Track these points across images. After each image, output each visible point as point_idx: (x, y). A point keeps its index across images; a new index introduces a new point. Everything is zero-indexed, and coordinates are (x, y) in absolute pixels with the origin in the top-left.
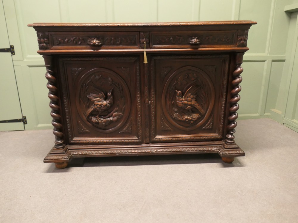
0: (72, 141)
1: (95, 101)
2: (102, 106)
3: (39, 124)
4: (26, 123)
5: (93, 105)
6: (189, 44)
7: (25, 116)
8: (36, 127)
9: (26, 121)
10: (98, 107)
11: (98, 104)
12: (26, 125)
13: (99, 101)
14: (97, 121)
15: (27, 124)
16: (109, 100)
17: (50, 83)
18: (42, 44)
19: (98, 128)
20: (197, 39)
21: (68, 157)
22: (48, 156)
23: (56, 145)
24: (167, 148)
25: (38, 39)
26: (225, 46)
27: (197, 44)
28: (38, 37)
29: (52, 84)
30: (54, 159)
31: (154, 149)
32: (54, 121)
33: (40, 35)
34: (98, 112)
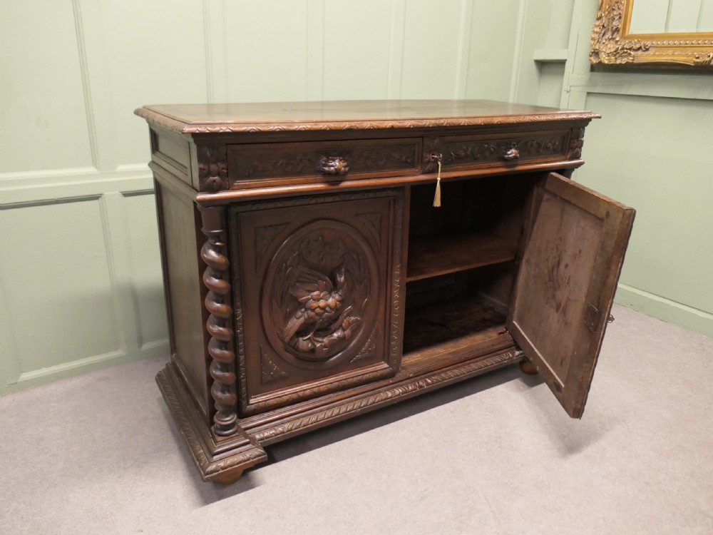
0: (248, 407)
1: (309, 299)
2: (327, 309)
3: (22, 372)
5: (303, 310)
6: (503, 159)
8: (17, 383)
10: (317, 314)
11: (319, 307)
13: (319, 300)
14: (313, 347)
16: (340, 293)
17: (213, 273)
18: (212, 178)
19: (309, 361)
20: (516, 149)
21: (262, 451)
22: (211, 463)
23: (217, 428)
24: (442, 372)
25: (202, 166)
26: (552, 159)
27: (515, 157)
28: (200, 160)
29: (219, 276)
30: (230, 466)
31: (421, 379)
32: (216, 369)
33: (209, 154)
34: (313, 324)
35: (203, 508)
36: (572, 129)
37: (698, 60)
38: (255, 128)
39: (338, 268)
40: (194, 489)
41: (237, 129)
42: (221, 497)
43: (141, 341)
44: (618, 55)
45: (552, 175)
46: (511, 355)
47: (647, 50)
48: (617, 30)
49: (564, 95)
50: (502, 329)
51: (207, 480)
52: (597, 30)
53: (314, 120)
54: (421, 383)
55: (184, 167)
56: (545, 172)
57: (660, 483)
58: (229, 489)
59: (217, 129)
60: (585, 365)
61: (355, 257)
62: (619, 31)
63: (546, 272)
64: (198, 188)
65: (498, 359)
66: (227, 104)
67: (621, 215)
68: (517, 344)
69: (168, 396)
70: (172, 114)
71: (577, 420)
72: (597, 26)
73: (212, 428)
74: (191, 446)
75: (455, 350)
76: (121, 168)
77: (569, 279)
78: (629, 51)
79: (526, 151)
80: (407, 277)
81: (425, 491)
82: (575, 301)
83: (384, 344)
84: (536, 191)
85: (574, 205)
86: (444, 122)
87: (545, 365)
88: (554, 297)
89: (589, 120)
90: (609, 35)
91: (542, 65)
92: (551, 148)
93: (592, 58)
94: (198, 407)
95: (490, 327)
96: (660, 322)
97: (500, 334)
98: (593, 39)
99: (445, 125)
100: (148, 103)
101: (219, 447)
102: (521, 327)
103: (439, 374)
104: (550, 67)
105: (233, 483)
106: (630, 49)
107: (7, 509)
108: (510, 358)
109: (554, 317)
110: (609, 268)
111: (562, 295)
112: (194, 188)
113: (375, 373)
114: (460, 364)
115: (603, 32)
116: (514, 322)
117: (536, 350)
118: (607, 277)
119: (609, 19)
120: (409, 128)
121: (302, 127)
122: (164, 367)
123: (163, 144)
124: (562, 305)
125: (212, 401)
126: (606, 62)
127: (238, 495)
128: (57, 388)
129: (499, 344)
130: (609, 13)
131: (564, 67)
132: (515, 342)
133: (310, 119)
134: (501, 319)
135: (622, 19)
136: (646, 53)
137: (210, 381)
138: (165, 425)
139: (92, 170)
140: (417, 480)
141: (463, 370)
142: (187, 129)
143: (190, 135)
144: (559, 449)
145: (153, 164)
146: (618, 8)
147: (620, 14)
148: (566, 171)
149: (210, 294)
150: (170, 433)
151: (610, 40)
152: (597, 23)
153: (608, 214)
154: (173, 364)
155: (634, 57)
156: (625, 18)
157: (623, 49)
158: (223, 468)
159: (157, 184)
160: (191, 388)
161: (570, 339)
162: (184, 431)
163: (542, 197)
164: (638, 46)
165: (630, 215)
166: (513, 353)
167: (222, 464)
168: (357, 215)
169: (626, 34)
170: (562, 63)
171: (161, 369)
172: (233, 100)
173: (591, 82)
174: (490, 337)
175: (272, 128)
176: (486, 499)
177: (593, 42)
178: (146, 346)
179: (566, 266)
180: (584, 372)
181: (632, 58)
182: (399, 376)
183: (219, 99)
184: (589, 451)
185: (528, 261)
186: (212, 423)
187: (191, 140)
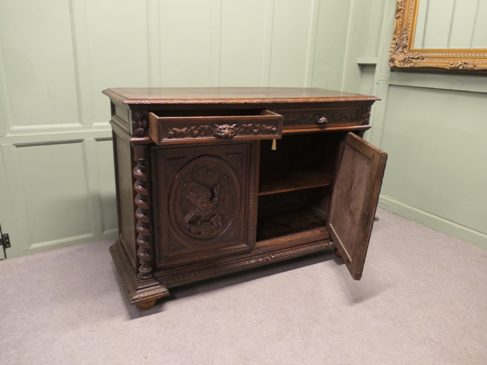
1: (198, 202)
2: (208, 208)
3: (32, 243)
4: (8, 245)
5: (194, 208)
6: (317, 123)
7: (6, 233)
8: (28, 250)
9: (9, 243)
10: (201, 211)
11: (203, 207)
12: (7, 250)
14: (199, 231)
15: (10, 246)
16: (216, 199)
17: (140, 183)
18: (140, 129)
19: (197, 239)
20: (325, 117)
21: (166, 290)
22: (136, 294)
23: (141, 275)
24: (282, 252)
25: (134, 122)
26: (350, 124)
27: (324, 123)
28: (133, 118)
29: (143, 184)
30: (146, 297)
31: (268, 255)
32: (141, 239)
33: (138, 116)
34: (200, 217)
35: (130, 321)
36: (362, 106)
37: (452, 66)
38: (164, 102)
39: (216, 185)
40: (126, 311)
41: (154, 102)
42: (141, 316)
43: (103, 230)
44: (405, 62)
45: (349, 134)
46: (327, 244)
47: (423, 59)
48: (405, 46)
49: (375, 86)
50: (324, 229)
51: (133, 304)
52: (393, 46)
53: (200, 98)
54: (267, 258)
55: (126, 122)
56: (346, 132)
57: (408, 322)
58: (146, 312)
59: (143, 102)
60: (361, 247)
61: (226, 178)
62: (406, 47)
63: (345, 192)
64: (132, 135)
65: (318, 246)
66: (161, 88)
67: (379, 157)
68: (331, 238)
69: (115, 258)
70: (121, 94)
71: (358, 281)
72: (393, 44)
73: (138, 275)
74: (126, 286)
75: (291, 239)
76: (95, 124)
77: (356, 196)
78: (412, 60)
79: (332, 120)
80: (259, 192)
81: (262, 318)
82: (359, 209)
83: (245, 232)
84: (342, 144)
85: (359, 151)
86: (278, 101)
87: (343, 249)
88: (349, 207)
89: (374, 101)
90: (400, 50)
91: (363, 67)
92: (349, 117)
93: (390, 63)
94: (131, 264)
95: (316, 227)
96: (433, 231)
97: (322, 231)
98: (391, 52)
99: (278, 102)
100: (110, 87)
101: (141, 286)
102: (333, 227)
103: (279, 253)
104: (366, 68)
105: (150, 309)
106: (413, 58)
107: (19, 316)
108: (326, 246)
109: (348, 219)
110: (373, 188)
111: (352, 206)
112: (130, 135)
113: (238, 250)
114: (293, 248)
115: (397, 47)
116: (330, 224)
117: (340, 241)
118: (372, 193)
119: (400, 39)
120: (256, 104)
121: (191, 102)
122: (115, 242)
123: (117, 110)
124: (353, 211)
125: (138, 259)
126: (398, 66)
127: (151, 315)
128: (53, 254)
129: (319, 237)
130: (401, 36)
131: (375, 69)
132: (330, 237)
133: (197, 98)
134: (323, 223)
135: (409, 40)
136: (422, 61)
137: (137, 247)
138: (113, 277)
139: (78, 125)
140: (258, 313)
141: (295, 251)
142: (126, 102)
143: (128, 105)
144: (349, 300)
145: (112, 122)
146: (406, 33)
147: (407, 37)
148: (360, 132)
149: (138, 195)
150: (116, 281)
151: (401, 52)
152: (393, 42)
153: (373, 156)
154: (120, 240)
155: (414, 63)
156: (410, 39)
157: (409, 58)
158: (142, 298)
159: (114, 133)
160: (129, 253)
161: (354, 232)
162: (123, 277)
163: (344, 147)
164: (417, 57)
165: (384, 157)
166: (328, 243)
167: (142, 296)
168: (227, 154)
169: (411, 49)
170: (374, 66)
171: (113, 244)
172: (163, 86)
173: (391, 78)
174: (316, 233)
175: (174, 102)
176: (298, 325)
177: (390, 54)
178: (106, 232)
179: (355, 188)
180: (361, 251)
181: (413, 64)
182: (253, 253)
183: (155, 85)
184: (367, 302)
185: (337, 186)
186: (138, 272)
187: (129, 108)
